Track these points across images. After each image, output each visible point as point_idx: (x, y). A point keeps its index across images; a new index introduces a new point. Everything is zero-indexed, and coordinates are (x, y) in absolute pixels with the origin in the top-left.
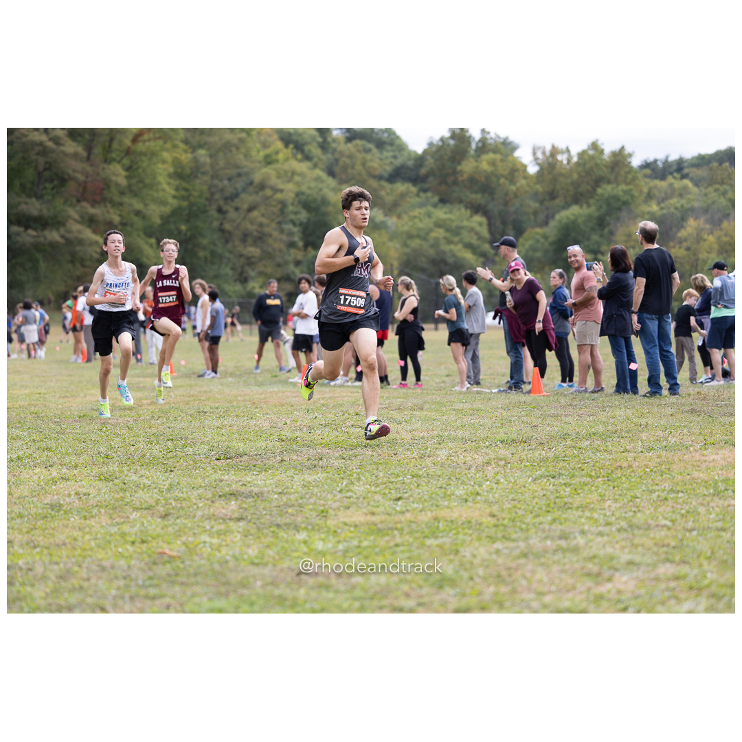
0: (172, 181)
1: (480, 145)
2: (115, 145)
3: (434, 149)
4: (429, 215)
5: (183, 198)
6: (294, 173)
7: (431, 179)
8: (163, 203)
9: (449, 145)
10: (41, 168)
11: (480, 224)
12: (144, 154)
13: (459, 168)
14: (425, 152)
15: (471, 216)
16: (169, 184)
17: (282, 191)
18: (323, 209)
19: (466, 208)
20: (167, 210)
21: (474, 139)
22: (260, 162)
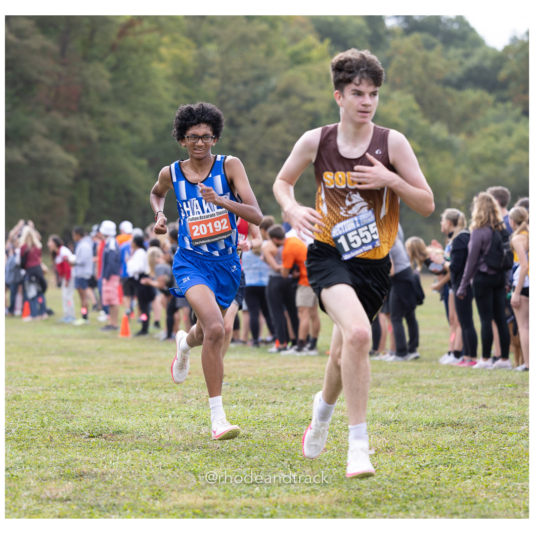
0: (171, 86)
2: (98, 39)
3: (517, 46)
4: (510, 133)
7: (513, 85)
8: (158, 114)
12: (135, 50)
14: (507, 49)
16: (167, 89)
20: (161, 123)
22: (284, 62)
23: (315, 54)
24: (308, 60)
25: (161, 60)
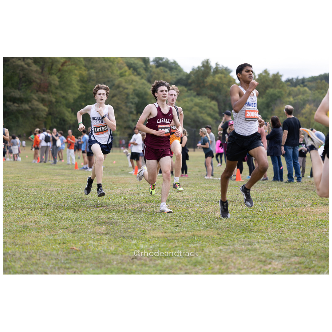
0: (79, 83)
1: (215, 70)
2: (54, 67)
3: (195, 71)
4: (192, 101)
5: (83, 91)
6: (133, 81)
7: (193, 85)
8: (75, 93)
9: (201, 70)
10: (21, 76)
11: (215, 105)
12: (67, 71)
13: (205, 80)
14: (191, 73)
15: (211, 101)
16: (77, 85)
17: (127, 89)
18: (145, 97)
19: (209, 98)
20: (76, 96)
21: (212, 67)
22: (118, 76)
23: (127, 73)
24: (125, 75)
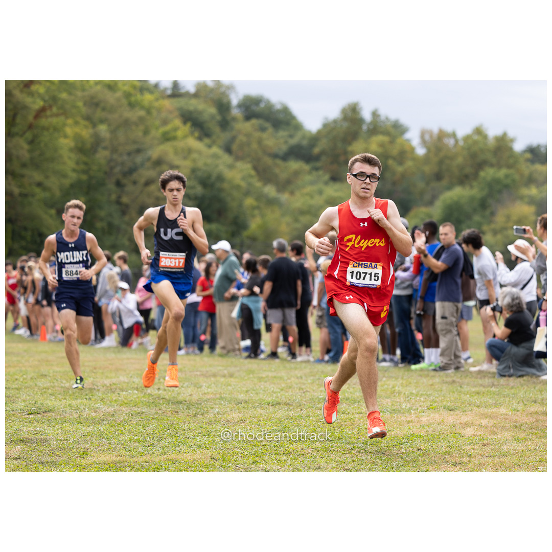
0: (73, 155)
1: (371, 127)
2: (18, 120)
3: (328, 129)
4: (321, 192)
5: (85, 172)
6: (190, 150)
7: (324, 158)
9: (341, 127)
13: (349, 148)
14: (319, 132)
18: (218, 185)
20: (67, 182)
21: (365, 121)
22: (158, 139)
23: (179, 133)
24: (175, 138)
25: (66, 136)
